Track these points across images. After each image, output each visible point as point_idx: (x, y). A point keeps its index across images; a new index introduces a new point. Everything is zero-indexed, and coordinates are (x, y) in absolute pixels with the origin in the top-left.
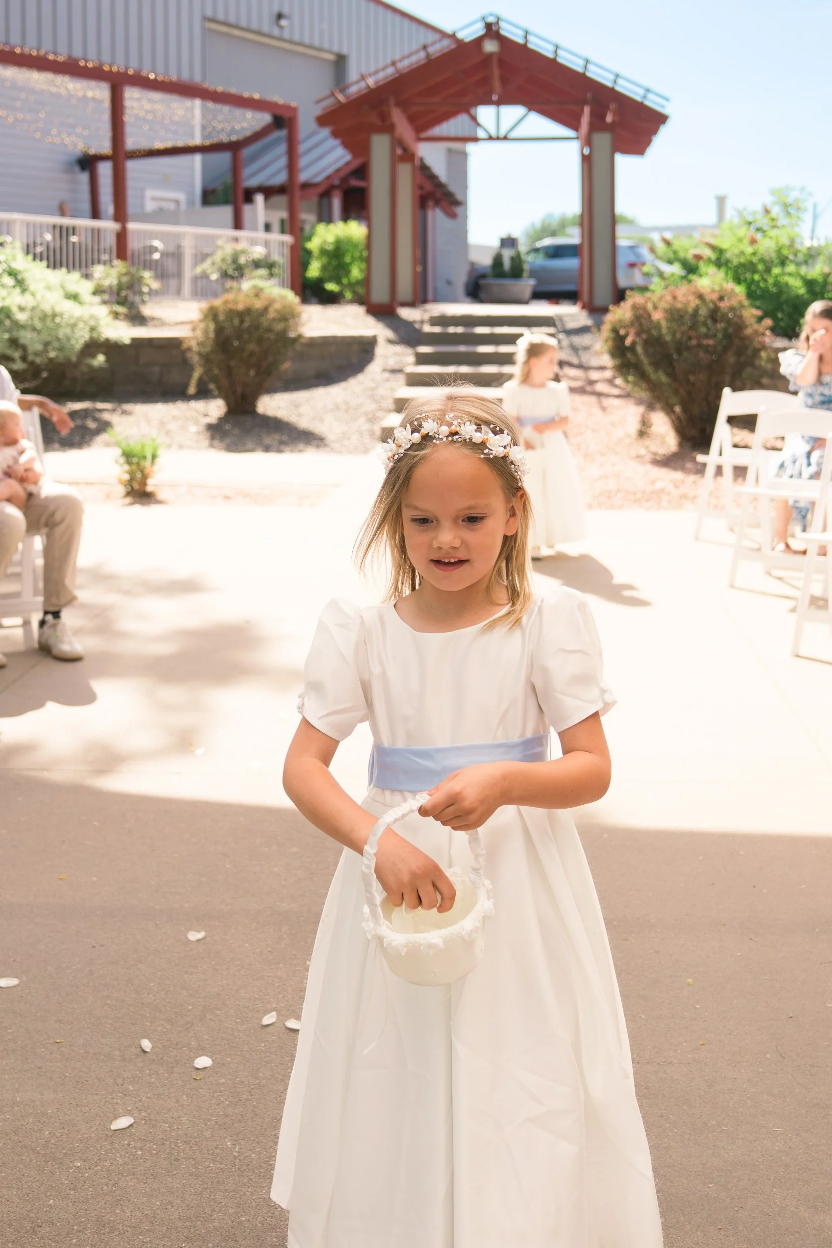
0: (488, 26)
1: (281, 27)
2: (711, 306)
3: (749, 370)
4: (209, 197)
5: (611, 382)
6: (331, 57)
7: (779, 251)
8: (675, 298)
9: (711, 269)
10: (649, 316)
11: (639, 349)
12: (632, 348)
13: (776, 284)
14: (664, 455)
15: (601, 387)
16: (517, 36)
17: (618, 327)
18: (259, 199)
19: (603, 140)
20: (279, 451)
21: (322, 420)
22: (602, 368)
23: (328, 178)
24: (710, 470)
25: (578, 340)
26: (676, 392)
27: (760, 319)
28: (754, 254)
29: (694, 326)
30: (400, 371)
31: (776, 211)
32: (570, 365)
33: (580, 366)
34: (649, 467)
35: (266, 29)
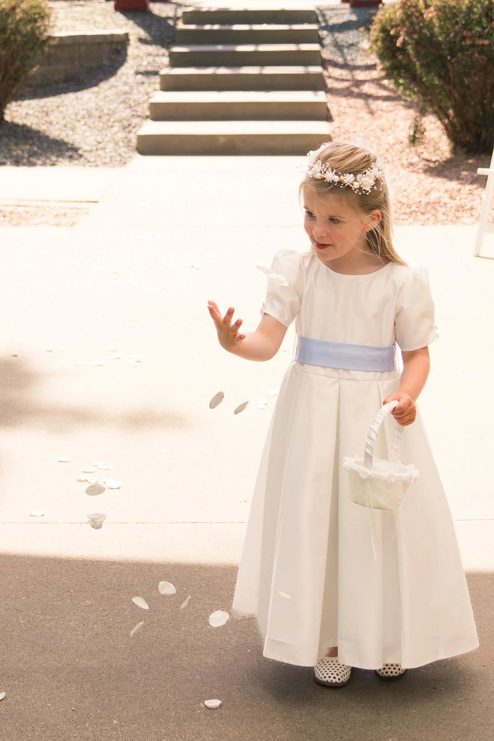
5: (377, 82)
15: (367, 88)
17: (389, 28)
20: (32, 164)
21: (73, 129)
22: (371, 67)
25: (341, 37)
26: (449, 95)
29: (467, 26)
30: (156, 73)
32: (336, 65)
33: (344, 66)
34: (422, 176)
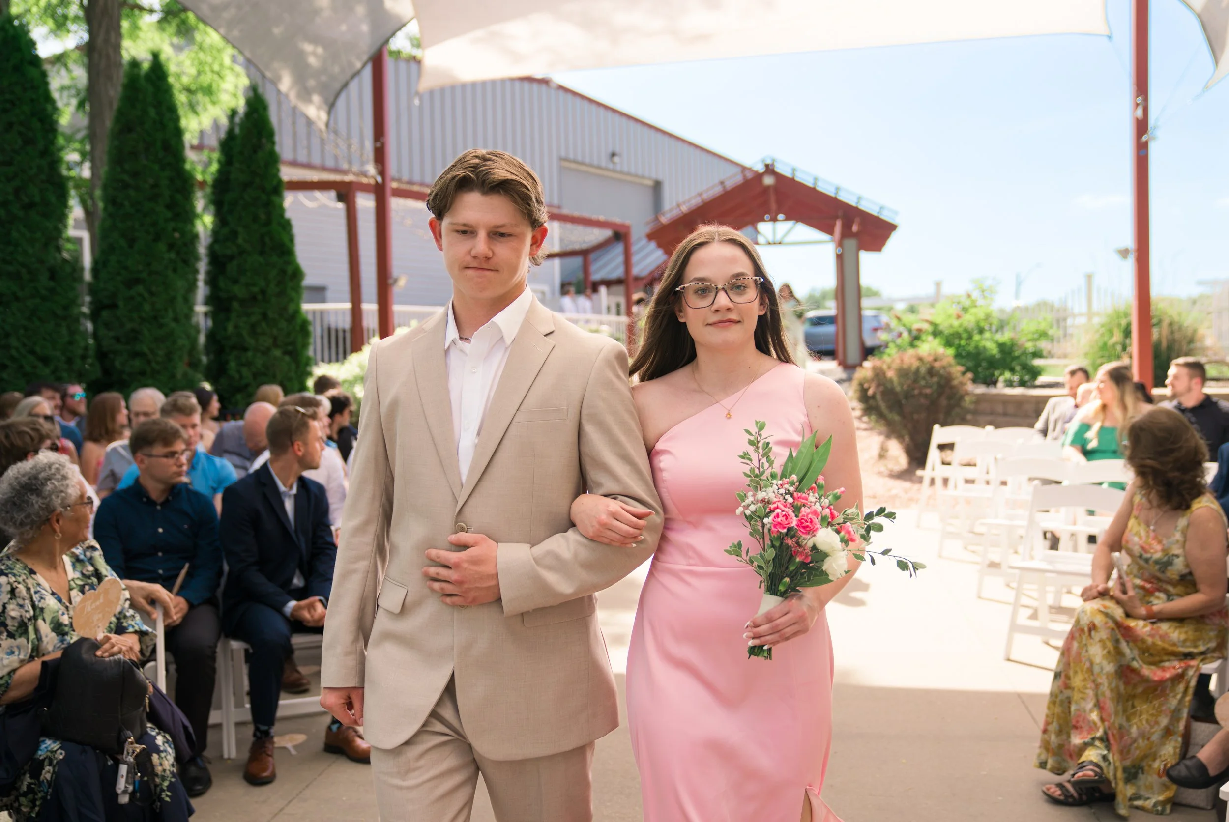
0: (767, 166)
1: (614, 163)
2: (928, 365)
3: (957, 410)
4: (565, 288)
6: (650, 183)
7: (978, 323)
8: (902, 361)
9: (930, 338)
10: (884, 374)
11: (878, 397)
12: (873, 397)
13: (977, 347)
14: (898, 472)
16: (786, 172)
17: (863, 382)
18: (603, 290)
19: (851, 243)
23: (652, 273)
24: (927, 481)
26: (905, 426)
27: (964, 373)
28: (960, 326)
29: (916, 381)
31: (975, 295)
34: (887, 479)
35: (603, 164)
